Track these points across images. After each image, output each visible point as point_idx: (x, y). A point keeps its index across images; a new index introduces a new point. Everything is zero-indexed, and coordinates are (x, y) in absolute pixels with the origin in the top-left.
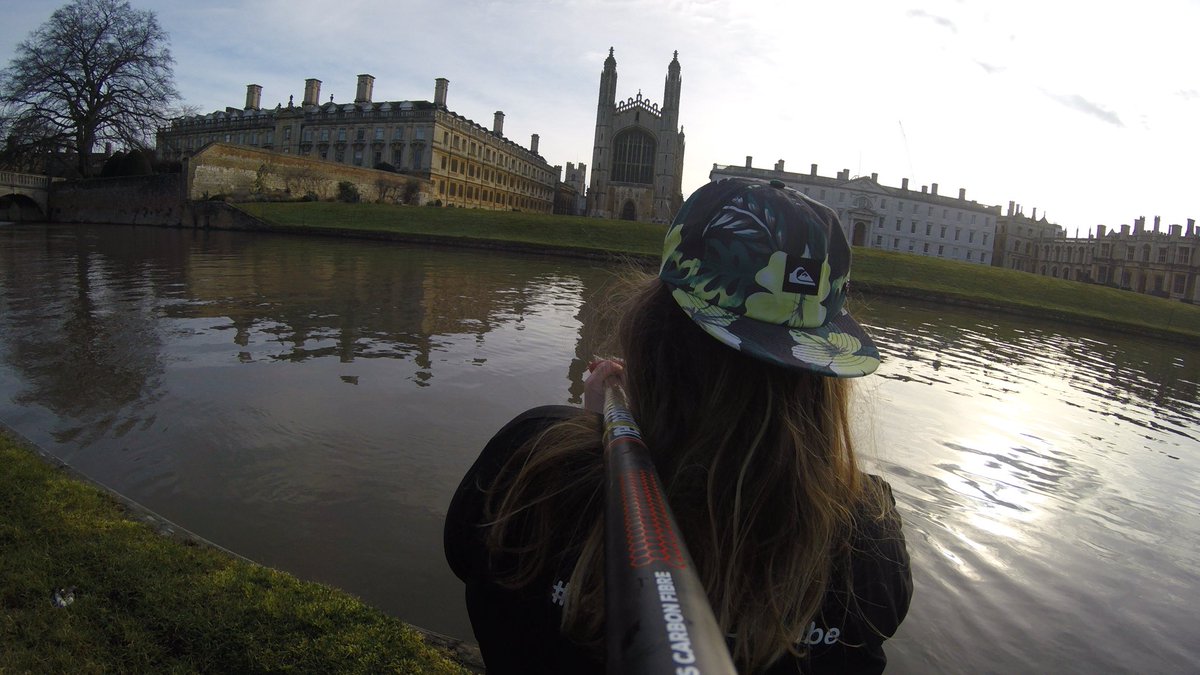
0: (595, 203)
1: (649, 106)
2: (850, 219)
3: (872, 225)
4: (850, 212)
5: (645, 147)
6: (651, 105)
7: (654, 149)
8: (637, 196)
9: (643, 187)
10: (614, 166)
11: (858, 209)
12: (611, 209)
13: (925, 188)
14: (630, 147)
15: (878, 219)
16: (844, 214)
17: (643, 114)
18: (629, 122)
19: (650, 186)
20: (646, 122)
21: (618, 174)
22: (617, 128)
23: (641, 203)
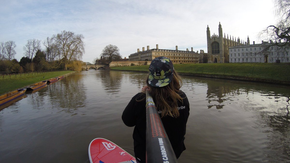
6: (217, 36)
10: (212, 51)
12: (212, 60)
14: (214, 46)
15: (271, 53)
17: (216, 38)
18: (213, 40)
19: (219, 54)
20: (216, 40)
21: (213, 53)
22: (211, 42)
23: (218, 58)
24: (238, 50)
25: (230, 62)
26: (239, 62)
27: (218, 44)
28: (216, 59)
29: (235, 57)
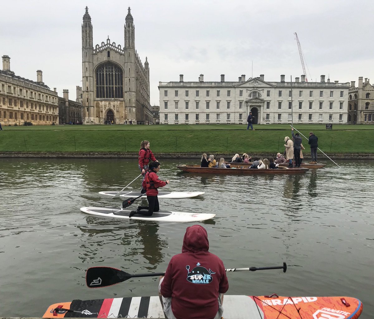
0: (87, 113)
1: (115, 47)
2: (247, 106)
3: (262, 108)
4: (247, 102)
5: (116, 74)
6: (117, 46)
7: (122, 74)
8: (114, 106)
9: (117, 100)
10: (97, 88)
11: (252, 100)
12: (98, 116)
13: (297, 78)
14: (106, 74)
15: (266, 103)
16: (243, 103)
17: (112, 53)
18: (103, 58)
19: (122, 99)
20: (114, 58)
21: (100, 93)
22: (96, 63)
23: (118, 111)
24: (185, 93)
25: (163, 123)
26: (187, 123)
27: (120, 70)
28: (110, 113)
29: (176, 111)
